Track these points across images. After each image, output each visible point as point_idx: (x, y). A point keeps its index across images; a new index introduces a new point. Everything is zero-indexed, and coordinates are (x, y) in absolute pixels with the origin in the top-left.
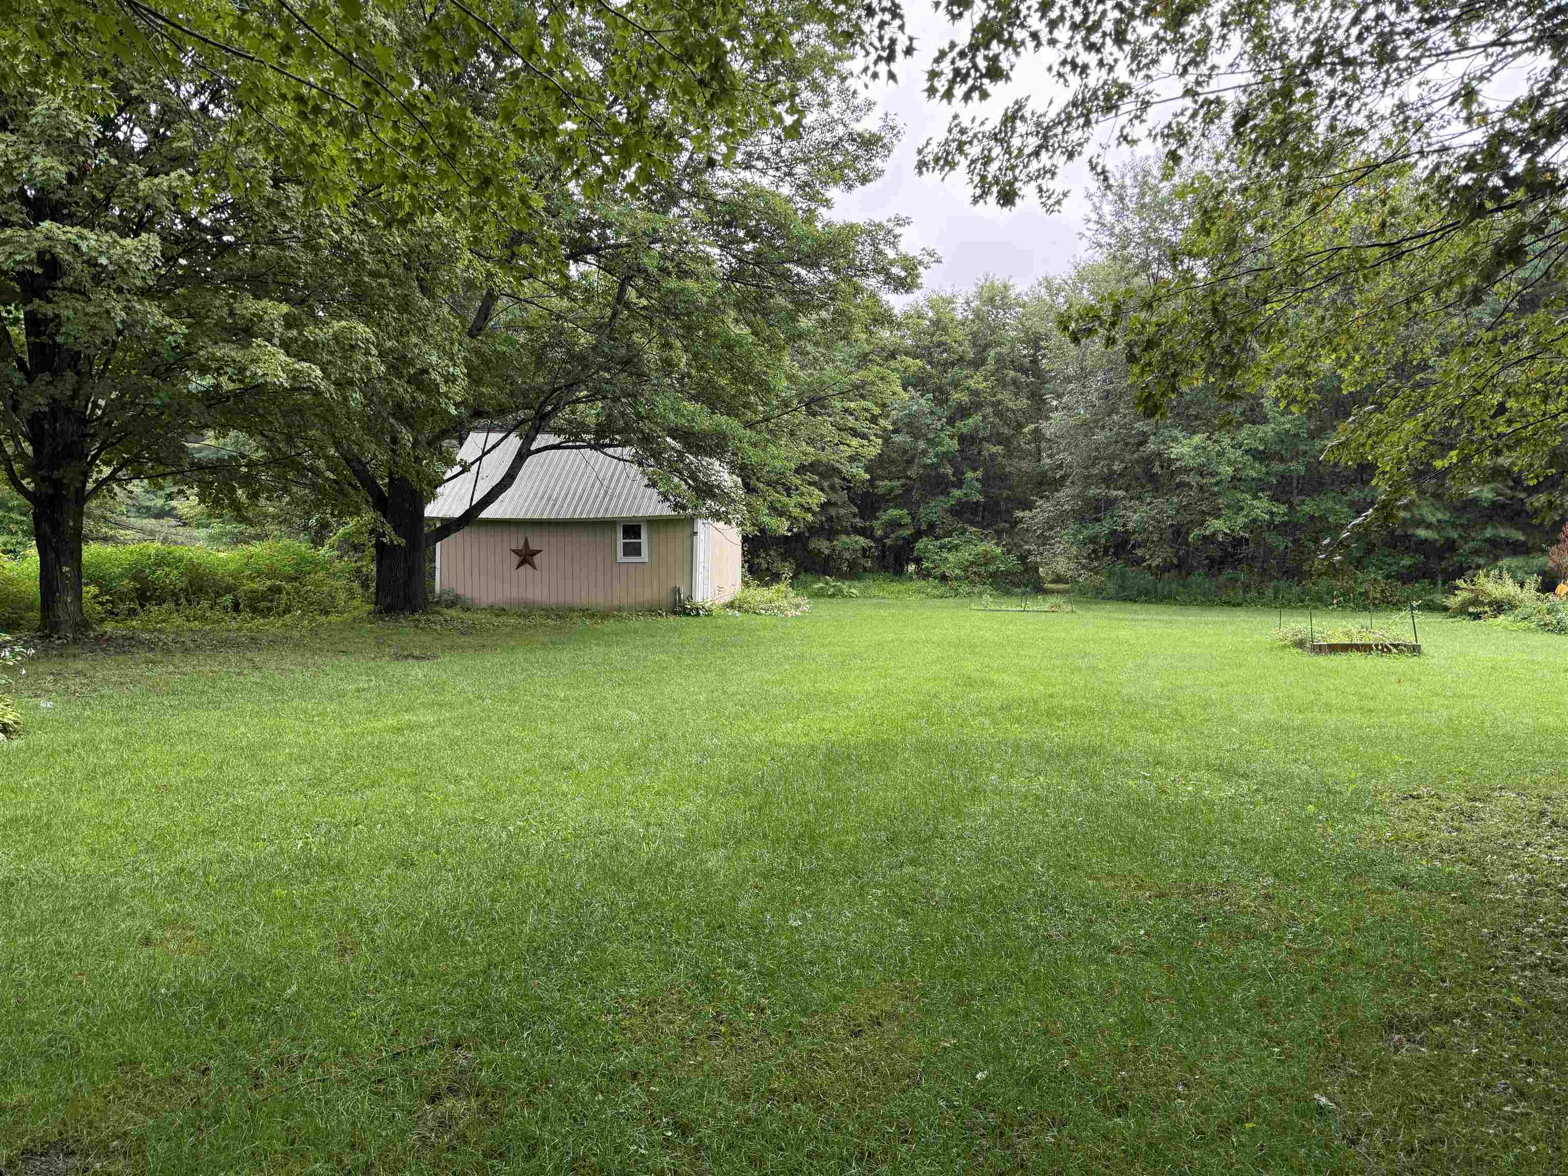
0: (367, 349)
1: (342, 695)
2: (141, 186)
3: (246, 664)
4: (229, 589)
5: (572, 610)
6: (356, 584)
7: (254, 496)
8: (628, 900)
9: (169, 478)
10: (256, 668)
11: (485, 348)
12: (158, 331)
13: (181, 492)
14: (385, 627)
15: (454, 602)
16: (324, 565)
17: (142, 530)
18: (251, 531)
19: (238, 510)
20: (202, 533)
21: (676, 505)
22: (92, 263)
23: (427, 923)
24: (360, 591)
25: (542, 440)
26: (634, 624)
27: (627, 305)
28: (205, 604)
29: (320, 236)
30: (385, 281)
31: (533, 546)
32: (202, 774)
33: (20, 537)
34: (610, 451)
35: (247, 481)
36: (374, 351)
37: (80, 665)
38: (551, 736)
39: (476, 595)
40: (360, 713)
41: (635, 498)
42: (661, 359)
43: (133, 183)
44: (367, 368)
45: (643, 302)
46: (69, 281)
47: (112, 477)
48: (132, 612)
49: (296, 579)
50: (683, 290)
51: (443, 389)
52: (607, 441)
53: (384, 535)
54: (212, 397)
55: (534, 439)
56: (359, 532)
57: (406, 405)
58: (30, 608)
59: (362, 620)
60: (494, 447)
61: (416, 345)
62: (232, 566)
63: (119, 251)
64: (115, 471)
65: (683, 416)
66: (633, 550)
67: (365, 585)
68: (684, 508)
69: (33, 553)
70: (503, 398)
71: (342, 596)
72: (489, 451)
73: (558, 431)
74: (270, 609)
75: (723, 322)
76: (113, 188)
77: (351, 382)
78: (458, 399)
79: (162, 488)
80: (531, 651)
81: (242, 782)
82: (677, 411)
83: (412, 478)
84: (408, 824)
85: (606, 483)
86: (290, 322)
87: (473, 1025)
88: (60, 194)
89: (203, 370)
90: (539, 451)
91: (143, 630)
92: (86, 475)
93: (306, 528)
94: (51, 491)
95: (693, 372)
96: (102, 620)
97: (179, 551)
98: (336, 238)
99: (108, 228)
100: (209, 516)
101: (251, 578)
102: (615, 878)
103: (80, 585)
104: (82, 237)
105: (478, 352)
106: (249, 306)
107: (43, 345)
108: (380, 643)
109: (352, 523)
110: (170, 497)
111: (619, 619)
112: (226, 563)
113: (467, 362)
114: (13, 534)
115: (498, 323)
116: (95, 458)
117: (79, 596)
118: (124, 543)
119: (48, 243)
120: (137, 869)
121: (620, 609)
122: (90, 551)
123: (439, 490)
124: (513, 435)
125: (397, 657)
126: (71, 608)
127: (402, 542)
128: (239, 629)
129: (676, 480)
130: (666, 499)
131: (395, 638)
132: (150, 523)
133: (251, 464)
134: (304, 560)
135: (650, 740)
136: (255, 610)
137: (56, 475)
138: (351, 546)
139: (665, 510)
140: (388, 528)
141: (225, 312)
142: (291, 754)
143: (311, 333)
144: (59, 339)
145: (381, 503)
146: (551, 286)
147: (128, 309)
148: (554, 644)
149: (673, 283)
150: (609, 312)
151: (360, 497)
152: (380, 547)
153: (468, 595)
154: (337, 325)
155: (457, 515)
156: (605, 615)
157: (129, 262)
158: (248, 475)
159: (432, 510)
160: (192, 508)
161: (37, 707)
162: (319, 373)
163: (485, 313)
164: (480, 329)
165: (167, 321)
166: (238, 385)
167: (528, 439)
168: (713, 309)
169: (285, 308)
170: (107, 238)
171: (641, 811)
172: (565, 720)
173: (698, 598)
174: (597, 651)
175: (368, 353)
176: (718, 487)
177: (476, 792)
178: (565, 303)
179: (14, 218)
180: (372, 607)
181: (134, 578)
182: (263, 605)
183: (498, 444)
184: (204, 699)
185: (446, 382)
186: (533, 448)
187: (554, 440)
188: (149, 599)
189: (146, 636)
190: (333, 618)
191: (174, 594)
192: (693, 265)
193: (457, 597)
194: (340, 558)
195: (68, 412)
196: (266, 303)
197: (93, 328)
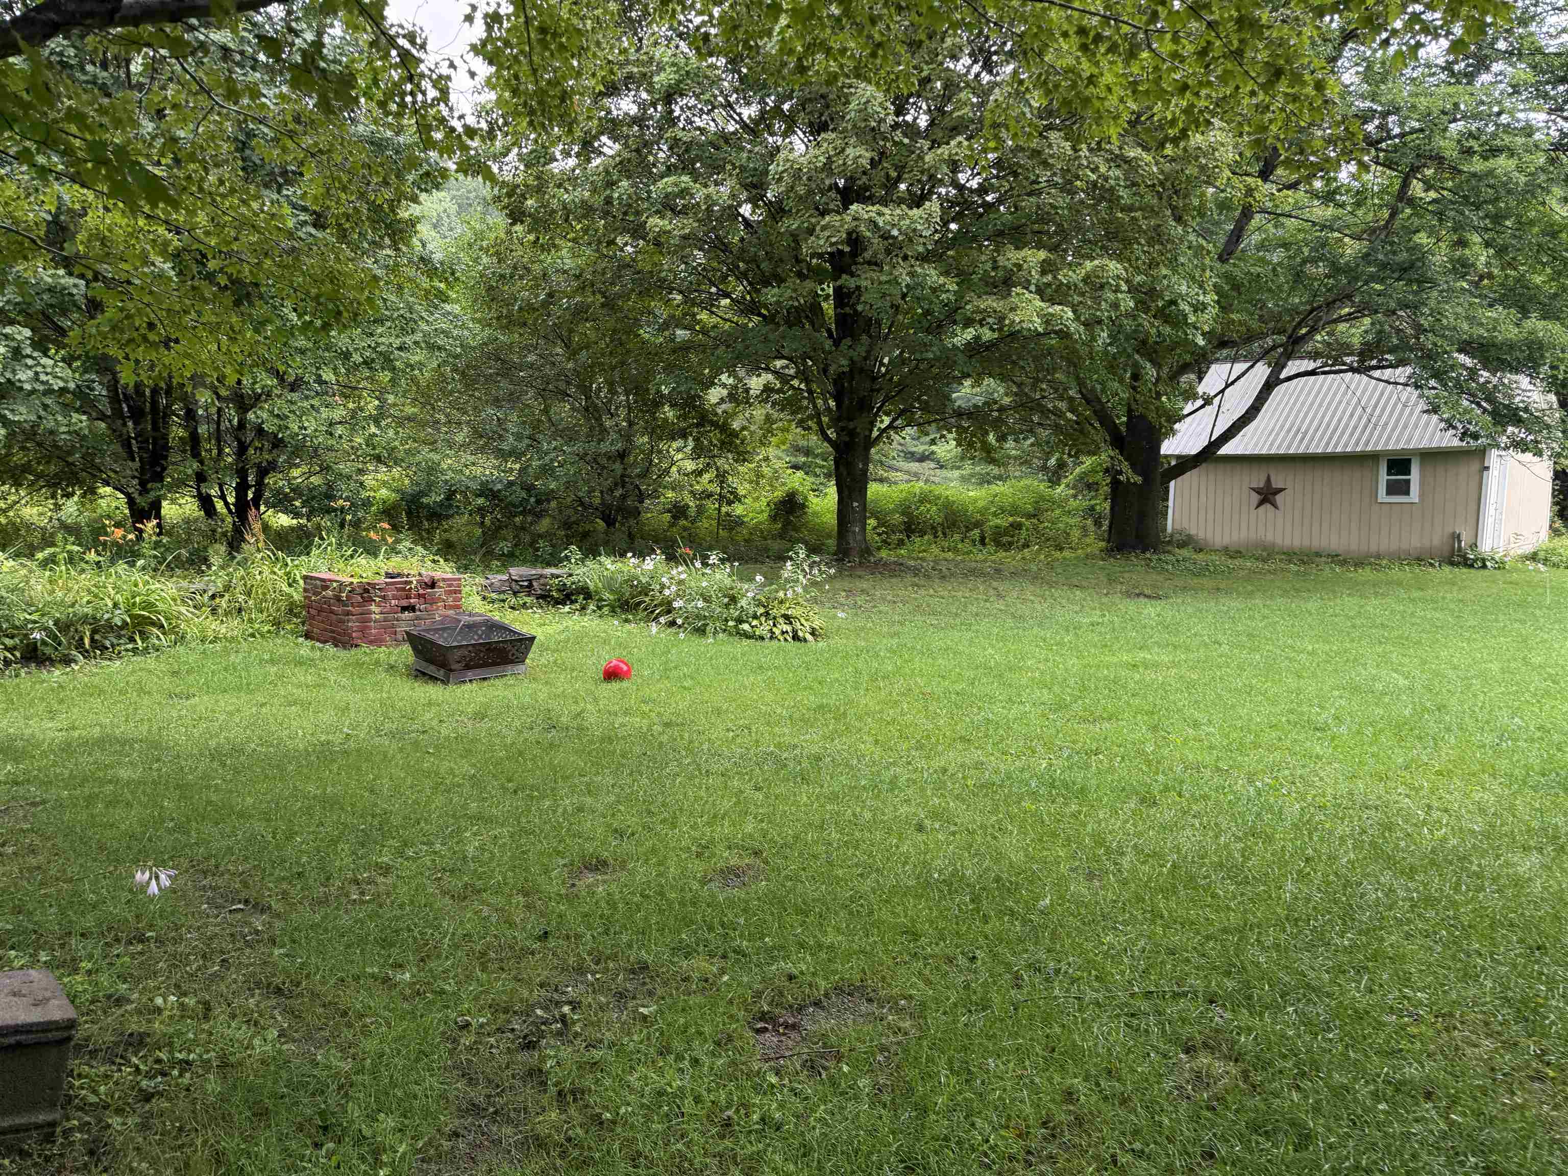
0: (1118, 286)
1: (1077, 628)
2: (927, 158)
3: (992, 592)
4: (978, 524)
5: (1318, 554)
6: (1089, 522)
7: (1002, 438)
8: (1408, 890)
9: (934, 425)
10: (1000, 596)
11: (1237, 272)
12: (934, 290)
13: (943, 436)
14: (1115, 565)
15: (1186, 542)
16: (1059, 503)
17: (907, 472)
18: (996, 471)
19: (989, 452)
20: (956, 473)
21: (1464, 434)
22: (886, 236)
23: (1174, 866)
24: (1093, 528)
25: (1293, 367)
26: (1395, 573)
27: (1411, 202)
28: (957, 537)
29: (1078, 177)
30: (1138, 214)
31: (1277, 483)
32: (959, 687)
33: (822, 479)
34: (1377, 373)
35: (997, 424)
36: (1124, 287)
37: (865, 585)
38: (1299, 691)
39: (1209, 536)
40: (1095, 646)
41: (1405, 427)
42: (1451, 260)
43: (920, 158)
44: (1115, 306)
45: (1433, 195)
46: (867, 255)
47: (890, 426)
48: (901, 543)
49: (1034, 516)
50: (1491, 173)
51: (1192, 319)
52: (1374, 362)
53: (1121, 472)
54: (975, 348)
55: (1283, 367)
56: (1093, 471)
57: (1151, 341)
58: (829, 536)
59: (1093, 557)
60: (1238, 378)
61: (1165, 277)
62: (981, 504)
63: (908, 222)
64: (894, 420)
65: (1482, 324)
66: (1399, 488)
67: (1098, 523)
68: (1476, 437)
69: (832, 491)
70: (1255, 325)
71: (1076, 533)
72: (1233, 383)
73: (1314, 356)
74: (1010, 544)
75: (1544, 203)
76: (904, 167)
77: (1100, 322)
78: (1206, 328)
79: (927, 434)
80: (1272, 597)
81: (992, 699)
82: (1470, 319)
83: (1152, 416)
84: (1149, 763)
85: (1369, 410)
86: (1046, 267)
87: (1230, 984)
88: (864, 179)
89: (968, 323)
90: (1289, 379)
91: (910, 558)
92: (872, 424)
93: (1044, 468)
94: (847, 439)
95: (1496, 271)
96: (879, 549)
97: (938, 490)
98: (1094, 177)
99: (900, 201)
100: (962, 459)
101: (995, 515)
102: (1390, 862)
103: (865, 518)
104: (880, 214)
105: (1228, 277)
106: (1012, 256)
107: (845, 315)
108: (1111, 581)
109: (1088, 462)
110: (933, 442)
111: (1376, 567)
112: (976, 501)
113: (1217, 289)
114: (817, 476)
115: (1249, 244)
116: (879, 409)
117: (864, 529)
118: (896, 483)
119: (855, 223)
120: (909, 763)
121: (1378, 556)
122: (874, 489)
123: (1177, 426)
124: (1259, 364)
125: (1128, 594)
126: (859, 538)
127: (1138, 479)
128: (985, 561)
129: (1466, 403)
130: (1451, 426)
131: (1126, 575)
132: (914, 466)
133: (1002, 409)
134: (1042, 498)
135: (1425, 709)
136: (998, 544)
137: (851, 425)
138: (1087, 485)
139: (1450, 440)
140: (1125, 466)
141: (988, 266)
142: (1033, 679)
143: (1066, 276)
144: (860, 308)
145: (1118, 441)
146: (1314, 194)
147: (912, 274)
148: (1297, 591)
149: (1477, 165)
150: (1386, 214)
151: (1098, 434)
152: (1115, 484)
153: (1201, 535)
154: (1089, 265)
155: (1194, 452)
156: (1359, 564)
157: (915, 230)
158: (999, 420)
159: (1169, 447)
160: (949, 451)
161: (835, 617)
162: (1070, 314)
163: (1237, 235)
164: (1230, 254)
165: (942, 280)
166: (996, 335)
167: (1278, 366)
168: (1532, 190)
169: (1042, 255)
170: (898, 211)
171: (1417, 790)
172: (1314, 675)
173: (1486, 546)
174: (1349, 603)
175: (1117, 290)
176: (1526, 410)
177: (1217, 740)
178: (1330, 211)
179: (831, 206)
180: (1103, 544)
181: (903, 514)
182: (1005, 539)
183: (1243, 374)
184: (958, 621)
185: (1195, 311)
186: (1282, 376)
187: (1308, 365)
188: (913, 532)
189: (912, 563)
190: (1067, 554)
191: (933, 528)
192: (1507, 139)
193: (1189, 536)
194: (1075, 496)
195: (862, 370)
196: (1026, 252)
197: (884, 295)
